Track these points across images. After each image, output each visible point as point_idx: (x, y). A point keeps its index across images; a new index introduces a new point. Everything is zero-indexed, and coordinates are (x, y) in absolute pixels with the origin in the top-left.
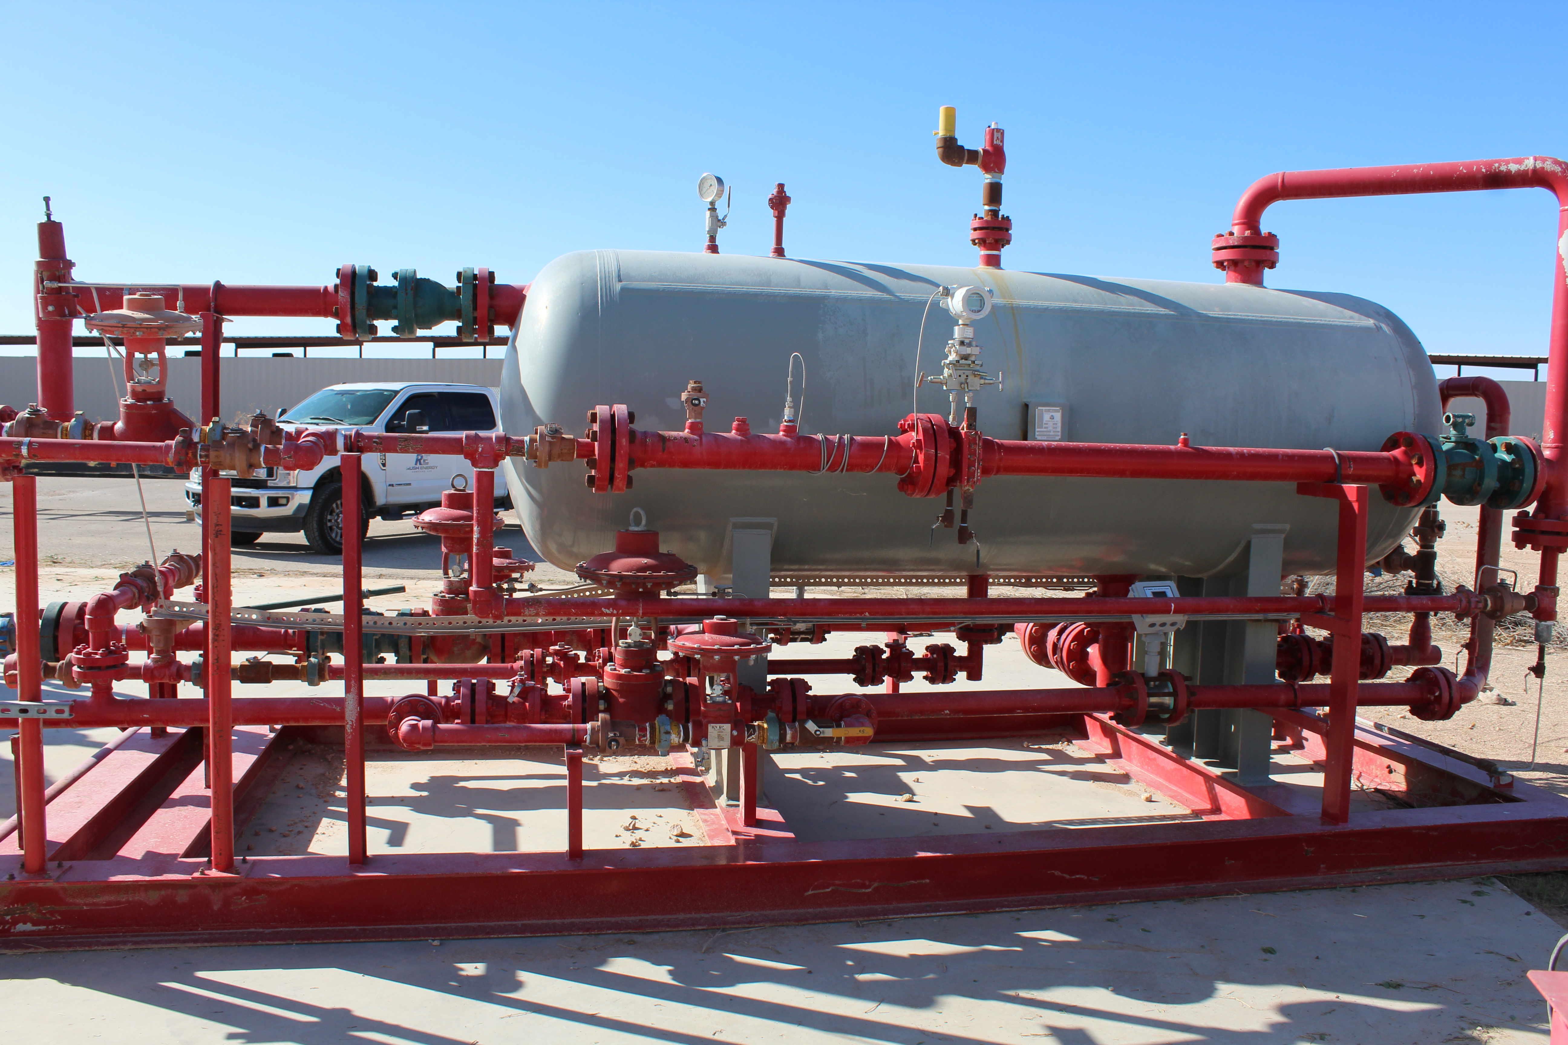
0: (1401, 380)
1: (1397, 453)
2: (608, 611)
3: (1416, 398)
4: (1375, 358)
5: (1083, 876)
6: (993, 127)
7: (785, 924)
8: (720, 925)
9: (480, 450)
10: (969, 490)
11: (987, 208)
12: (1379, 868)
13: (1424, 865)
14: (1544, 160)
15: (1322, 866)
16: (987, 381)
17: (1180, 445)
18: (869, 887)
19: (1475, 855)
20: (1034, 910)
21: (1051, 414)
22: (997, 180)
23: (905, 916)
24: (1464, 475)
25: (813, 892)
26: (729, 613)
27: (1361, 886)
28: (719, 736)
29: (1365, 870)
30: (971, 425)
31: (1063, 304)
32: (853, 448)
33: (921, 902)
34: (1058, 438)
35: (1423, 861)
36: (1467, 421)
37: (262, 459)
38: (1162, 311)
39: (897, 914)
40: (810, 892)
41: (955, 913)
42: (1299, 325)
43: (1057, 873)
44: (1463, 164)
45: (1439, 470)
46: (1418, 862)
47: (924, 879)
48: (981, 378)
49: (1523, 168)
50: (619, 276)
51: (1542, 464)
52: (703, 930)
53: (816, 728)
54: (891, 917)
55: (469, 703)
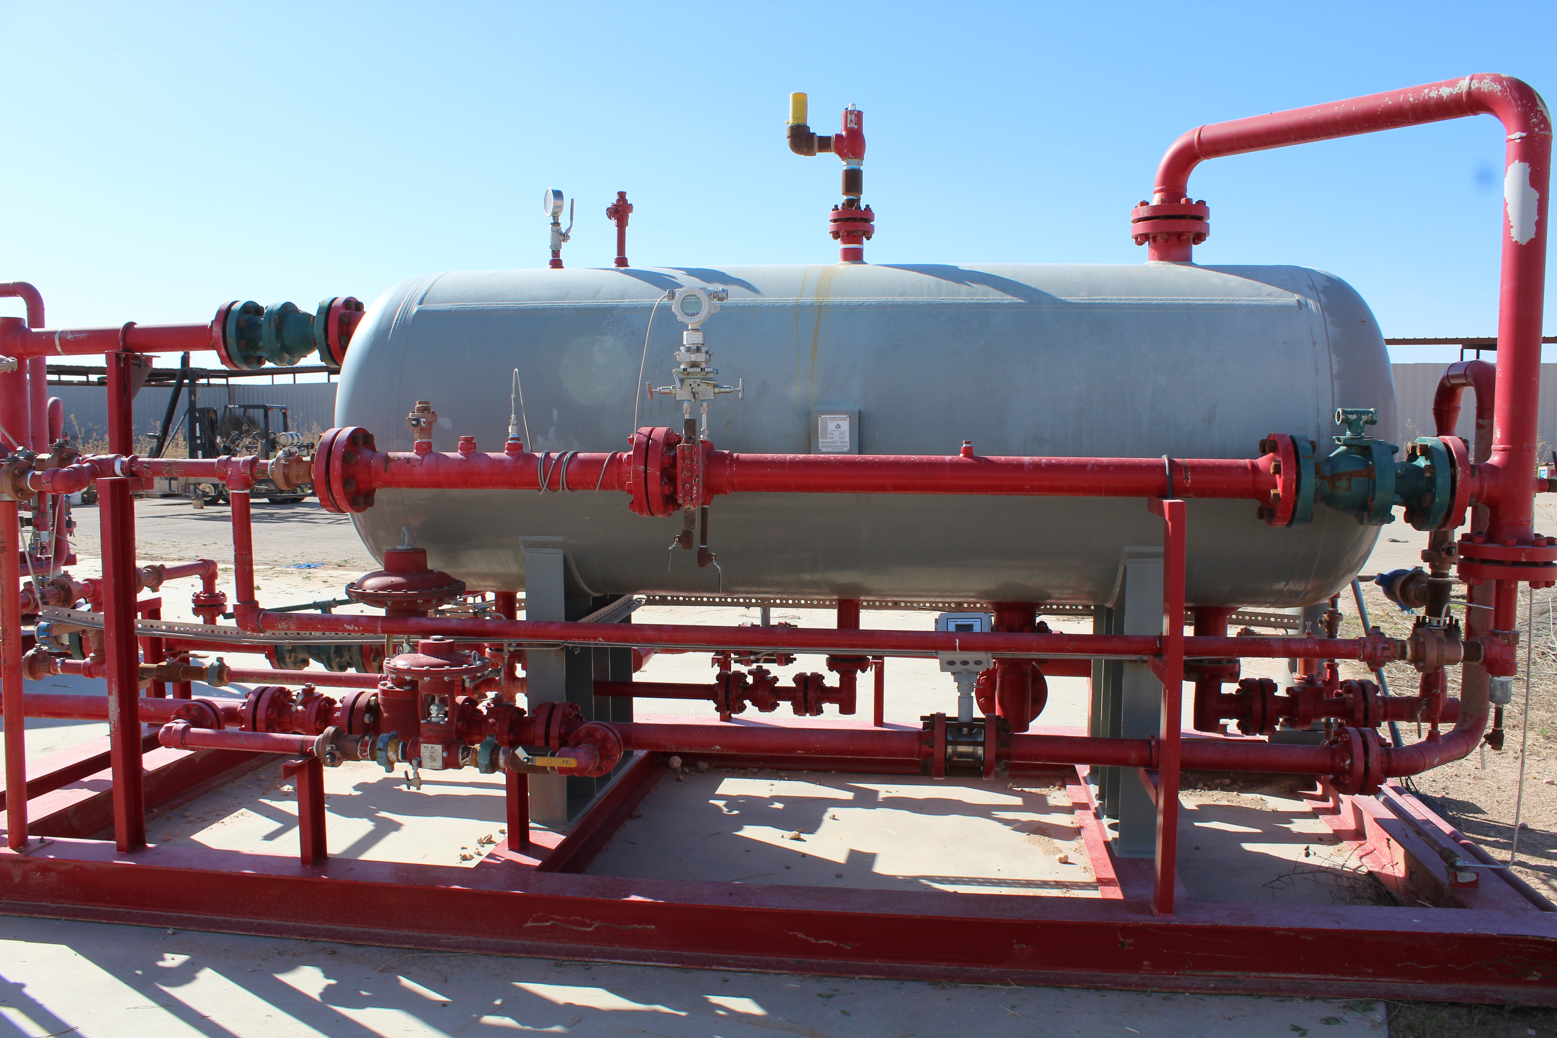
0: (1317, 370)
1: (1262, 461)
2: (350, 628)
3: (1337, 389)
4: (1285, 343)
5: (831, 942)
6: (849, 109)
7: (488, 953)
8: (425, 946)
9: (229, 473)
10: (689, 508)
11: (845, 197)
12: (1227, 973)
13: (1294, 976)
14: (1481, 78)
15: (1145, 963)
16: (722, 390)
17: (961, 455)
18: (590, 926)
19: (1371, 971)
20: (754, 972)
21: (837, 422)
22: (856, 167)
23: (612, 961)
24: (1350, 487)
25: (532, 924)
26: (445, 632)
27: (1182, 993)
28: (431, 756)
29: (1207, 973)
30: (690, 438)
31: (883, 299)
32: (571, 465)
33: (645, 948)
34: (845, 449)
35: (1292, 971)
36: (1364, 418)
37: (28, 484)
38: (1008, 299)
39: (604, 958)
40: (529, 924)
41: (667, 965)
42: (1187, 307)
43: (800, 935)
44: (1390, 95)
45: (1304, 481)
46: (1284, 971)
47: (649, 924)
48: (715, 386)
49: (1456, 91)
50: (423, 299)
51: (1463, 472)
52: (409, 949)
53: (526, 755)
54: (597, 960)
55: (251, 710)
